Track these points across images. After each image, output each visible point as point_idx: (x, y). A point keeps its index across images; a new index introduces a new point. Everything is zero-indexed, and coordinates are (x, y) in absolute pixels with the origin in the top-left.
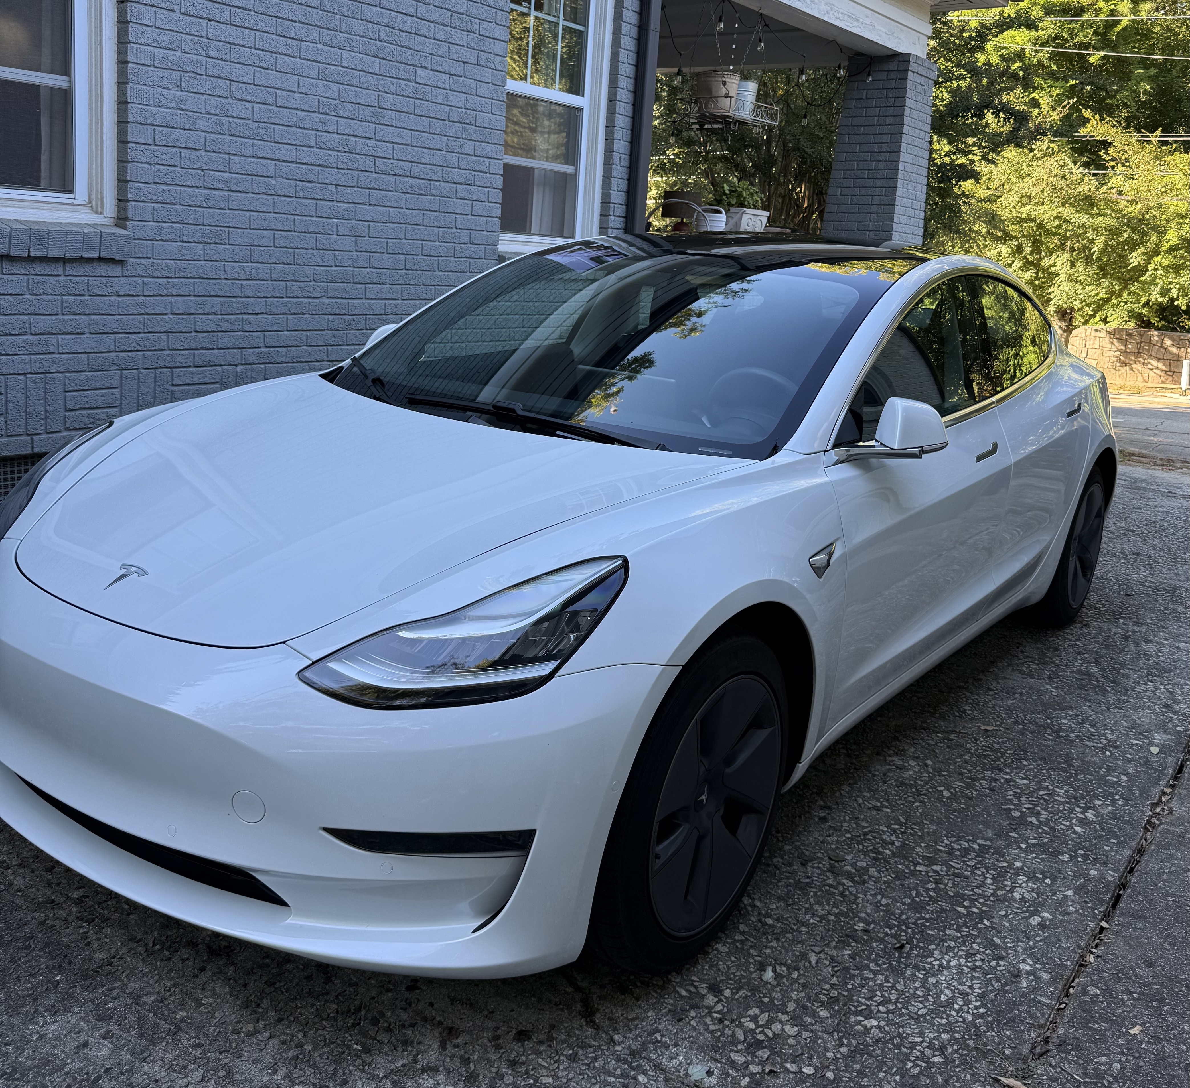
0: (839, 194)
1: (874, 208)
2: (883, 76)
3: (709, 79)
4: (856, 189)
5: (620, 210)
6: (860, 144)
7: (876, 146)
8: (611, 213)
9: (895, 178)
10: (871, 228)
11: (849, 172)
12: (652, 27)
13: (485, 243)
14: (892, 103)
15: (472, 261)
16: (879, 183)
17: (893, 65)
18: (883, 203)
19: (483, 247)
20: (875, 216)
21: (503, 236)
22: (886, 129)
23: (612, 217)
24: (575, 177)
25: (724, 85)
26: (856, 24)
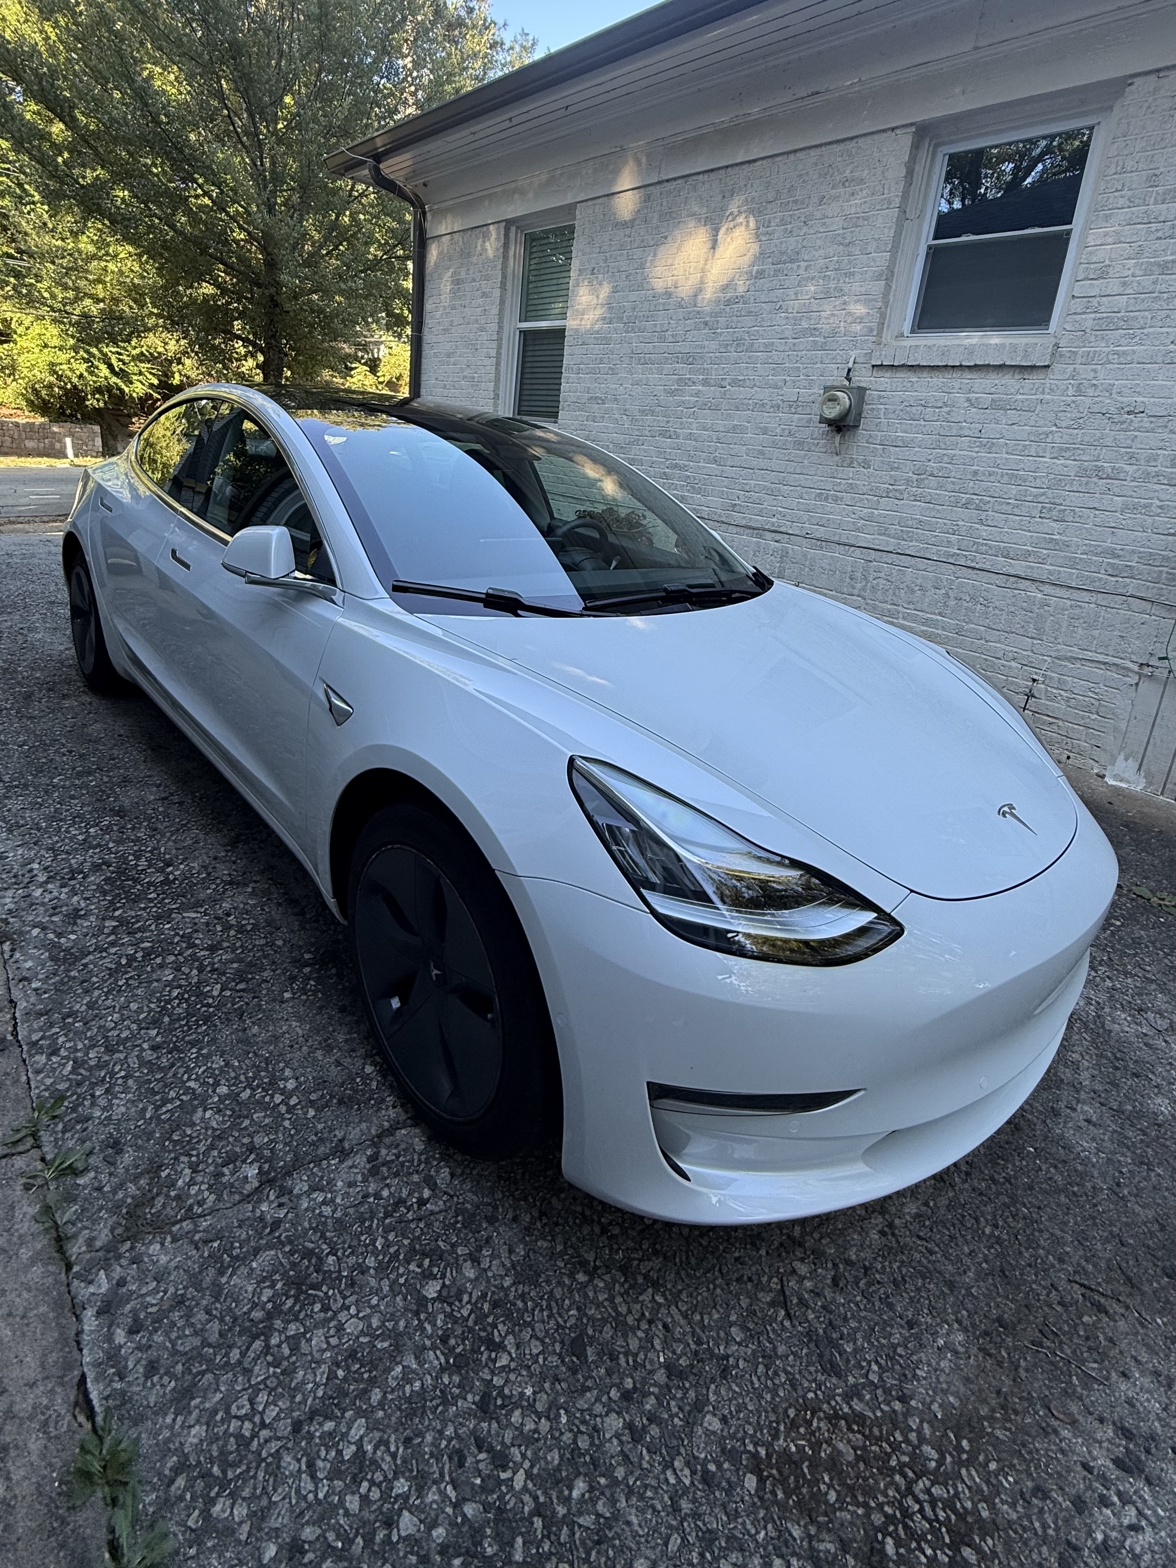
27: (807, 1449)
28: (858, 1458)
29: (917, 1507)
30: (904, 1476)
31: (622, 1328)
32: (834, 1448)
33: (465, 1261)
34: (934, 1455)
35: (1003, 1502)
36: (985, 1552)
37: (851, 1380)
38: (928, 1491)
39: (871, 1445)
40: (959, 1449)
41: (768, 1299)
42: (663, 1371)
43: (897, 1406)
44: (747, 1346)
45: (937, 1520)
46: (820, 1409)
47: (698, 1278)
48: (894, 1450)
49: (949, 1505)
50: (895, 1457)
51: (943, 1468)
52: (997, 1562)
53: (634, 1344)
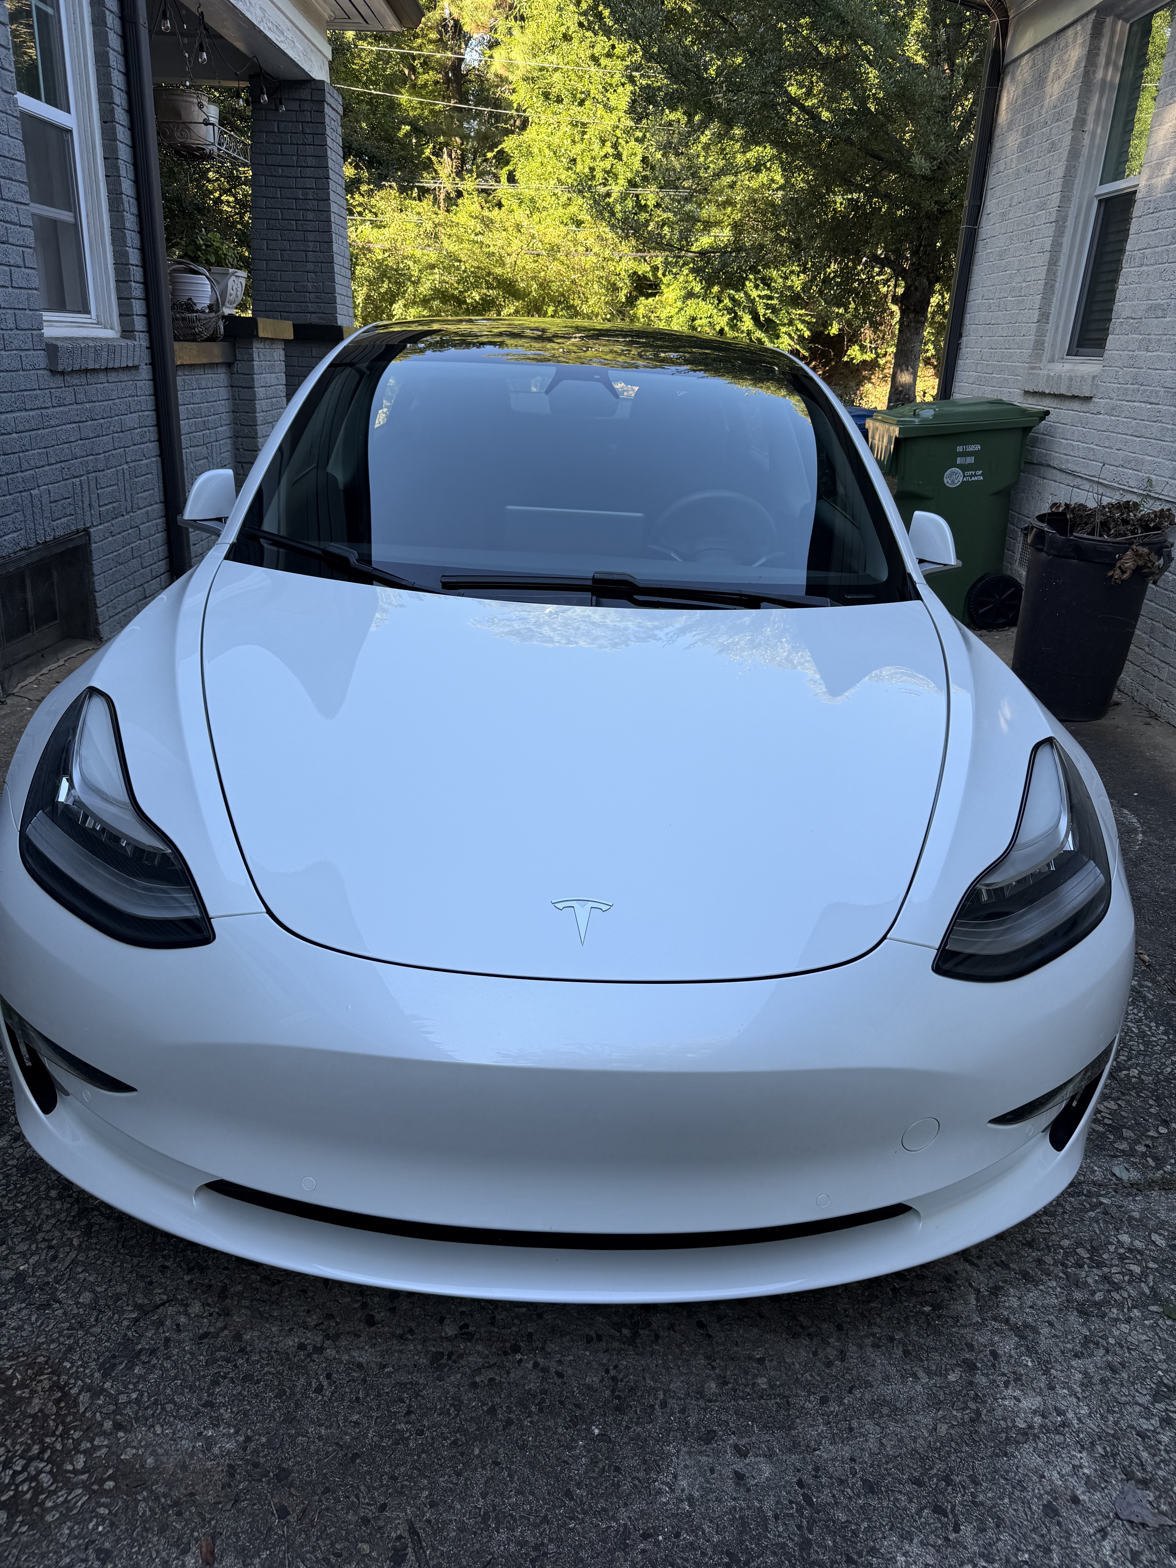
0: (265, 247)
1: (310, 267)
2: (295, 106)
3: (176, 97)
4: (285, 243)
5: (137, 273)
6: (280, 188)
7: (300, 192)
8: (132, 279)
9: (329, 231)
10: (310, 290)
11: (273, 222)
12: (141, 22)
13: (30, 327)
14: (310, 141)
15: (23, 354)
16: (311, 236)
17: (305, 94)
18: (319, 260)
19: (29, 332)
20: (313, 275)
21: (47, 316)
22: (309, 172)
23: (133, 284)
24: (76, 227)
25: (200, 108)
26: (282, 39)
27: (15, 1381)
28: (34, 1416)
29: (19, 1468)
30: (42, 1451)
31: (31, 1235)
32: (30, 1398)
33: (11, 1135)
34: (80, 1465)
35: (71, 1528)
36: (12, 1528)
37: (108, 1385)
38: (40, 1472)
39: (53, 1420)
40: (102, 1482)
41: (140, 1301)
42: (13, 1273)
43: (108, 1425)
44: (78, 1308)
45: (17, 1486)
46: (59, 1376)
47: (119, 1253)
48: (61, 1435)
49: (38, 1490)
50: (54, 1439)
51: (72, 1476)
52: (9, 1539)
53: (23, 1247)
